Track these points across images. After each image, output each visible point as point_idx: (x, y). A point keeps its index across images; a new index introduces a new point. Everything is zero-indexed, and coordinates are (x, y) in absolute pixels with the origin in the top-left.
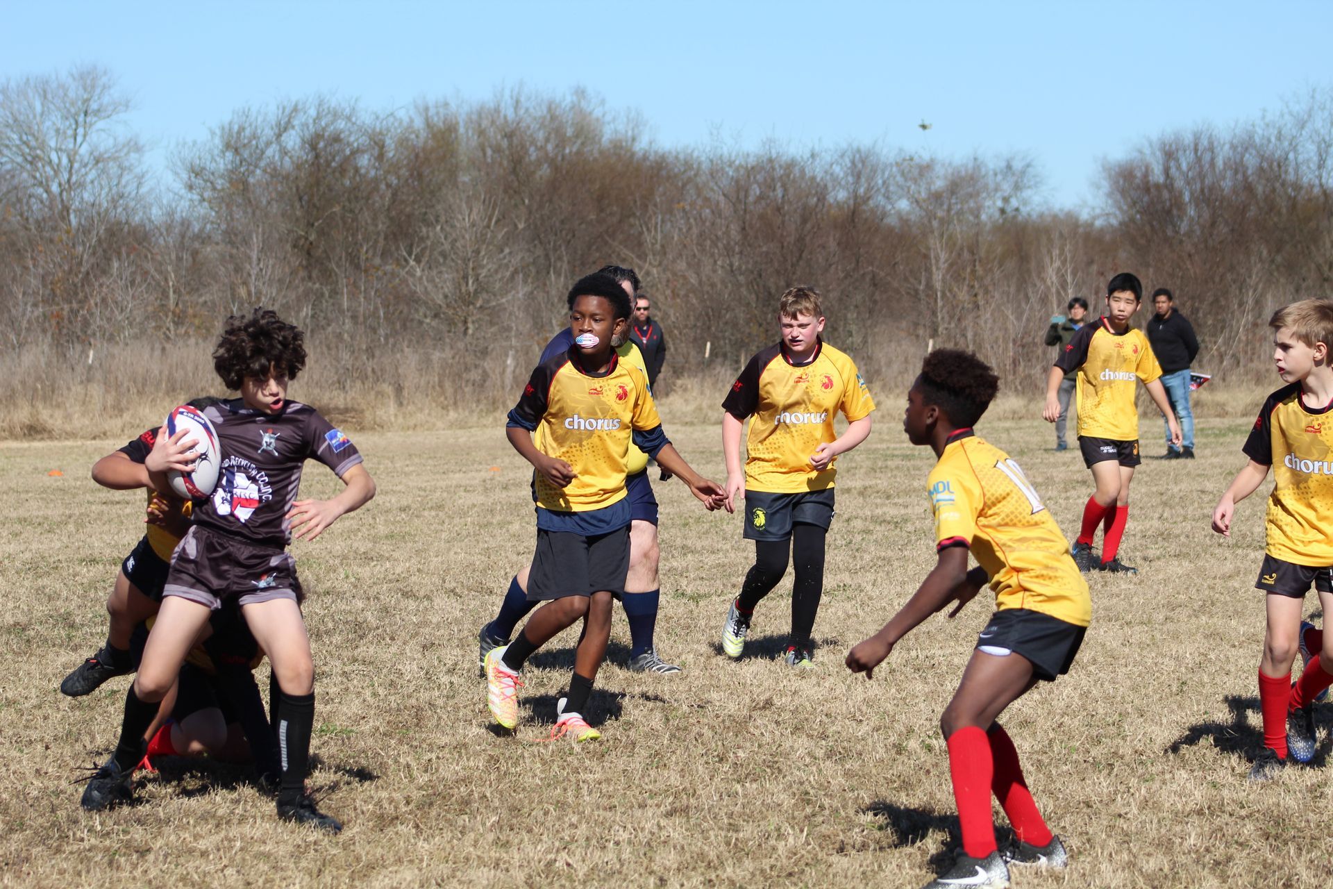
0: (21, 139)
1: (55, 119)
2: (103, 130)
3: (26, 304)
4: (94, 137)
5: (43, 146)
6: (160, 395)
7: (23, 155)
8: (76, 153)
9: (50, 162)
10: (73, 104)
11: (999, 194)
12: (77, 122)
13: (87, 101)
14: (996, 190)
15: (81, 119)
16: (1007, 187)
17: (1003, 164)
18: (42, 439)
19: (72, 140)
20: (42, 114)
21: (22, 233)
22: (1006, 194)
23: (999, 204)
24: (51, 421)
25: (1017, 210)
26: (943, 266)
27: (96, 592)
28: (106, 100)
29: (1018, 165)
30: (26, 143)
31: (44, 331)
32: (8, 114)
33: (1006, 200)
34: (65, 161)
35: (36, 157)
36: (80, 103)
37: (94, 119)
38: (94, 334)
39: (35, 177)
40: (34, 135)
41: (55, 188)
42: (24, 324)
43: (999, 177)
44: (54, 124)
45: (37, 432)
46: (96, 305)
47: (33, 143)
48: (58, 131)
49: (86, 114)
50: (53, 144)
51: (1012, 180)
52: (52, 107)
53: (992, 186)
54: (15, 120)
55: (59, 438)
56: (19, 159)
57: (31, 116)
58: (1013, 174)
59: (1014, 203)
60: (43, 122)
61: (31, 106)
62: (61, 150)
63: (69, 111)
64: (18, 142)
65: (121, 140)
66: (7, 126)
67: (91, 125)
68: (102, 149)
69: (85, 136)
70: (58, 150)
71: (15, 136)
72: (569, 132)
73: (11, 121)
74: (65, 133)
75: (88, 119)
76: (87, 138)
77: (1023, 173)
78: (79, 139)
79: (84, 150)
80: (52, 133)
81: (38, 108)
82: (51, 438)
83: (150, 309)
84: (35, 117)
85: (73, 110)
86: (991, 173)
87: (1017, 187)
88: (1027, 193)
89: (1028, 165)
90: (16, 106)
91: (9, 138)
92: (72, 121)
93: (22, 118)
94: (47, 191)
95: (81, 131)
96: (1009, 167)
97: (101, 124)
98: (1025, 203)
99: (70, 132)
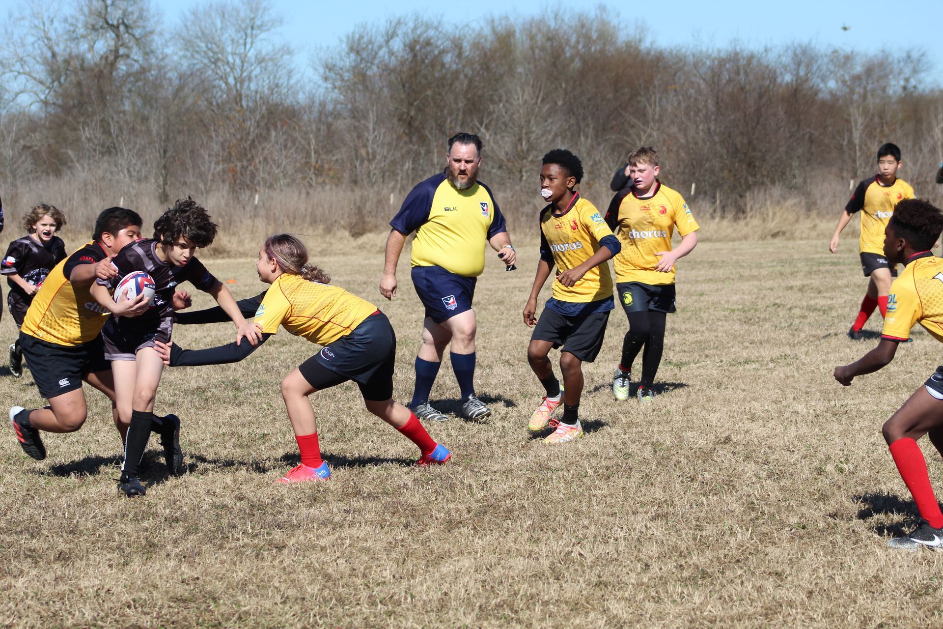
0: (207, 46)
1: (231, 32)
2: (264, 40)
3: (210, 163)
4: (258, 44)
5: (223, 51)
6: (306, 225)
7: (209, 58)
8: (246, 56)
9: (228, 63)
10: (243, 21)
11: (902, 76)
12: (246, 34)
13: (253, 19)
14: (900, 73)
15: (249, 32)
16: (907, 71)
17: (904, 55)
18: (223, 258)
19: (243, 47)
20: (222, 29)
21: (209, 113)
22: (907, 76)
23: (902, 83)
24: (229, 245)
25: (915, 87)
26: (860, 127)
27: (256, 365)
28: (266, 18)
29: (915, 55)
30: (211, 50)
31: (224, 181)
32: (198, 29)
33: (907, 80)
34: (238, 62)
35: (218, 59)
36: (248, 21)
37: (258, 32)
38: (259, 183)
39: (217, 73)
40: (216, 44)
41: (231, 81)
42: (210, 177)
43: (902, 64)
44: (230, 36)
45: (220, 253)
46: (260, 162)
47: (215, 49)
48: (233, 40)
49: (252, 28)
50: (229, 49)
51: (911, 66)
52: (228, 23)
53: (896, 71)
54: (203, 33)
55: (235, 257)
56: (206, 61)
57: (214, 31)
58: (912, 62)
59: (913, 82)
60: (222, 34)
61: (213, 24)
62: (235, 54)
63: (240, 26)
64: (205, 49)
65: (278, 46)
66: (197, 37)
67: (256, 36)
68: (264, 52)
69: (252, 43)
70: (233, 54)
71: (203, 45)
72: (595, 36)
73: (200, 34)
74: (238, 42)
75: (254, 32)
76: (254, 45)
77: (919, 61)
78: (248, 46)
79: (251, 54)
80: (229, 42)
81: (219, 24)
82: (229, 256)
83: (298, 165)
84: (216, 31)
85: (243, 26)
86: (896, 61)
87: (915, 71)
88: (922, 75)
89: (923, 55)
90: (203, 24)
91: (198, 46)
92: (243, 34)
93: (207, 32)
94: (227, 83)
95: (249, 40)
96: (909, 57)
97: (263, 35)
98: (920, 82)
99: (242, 41)
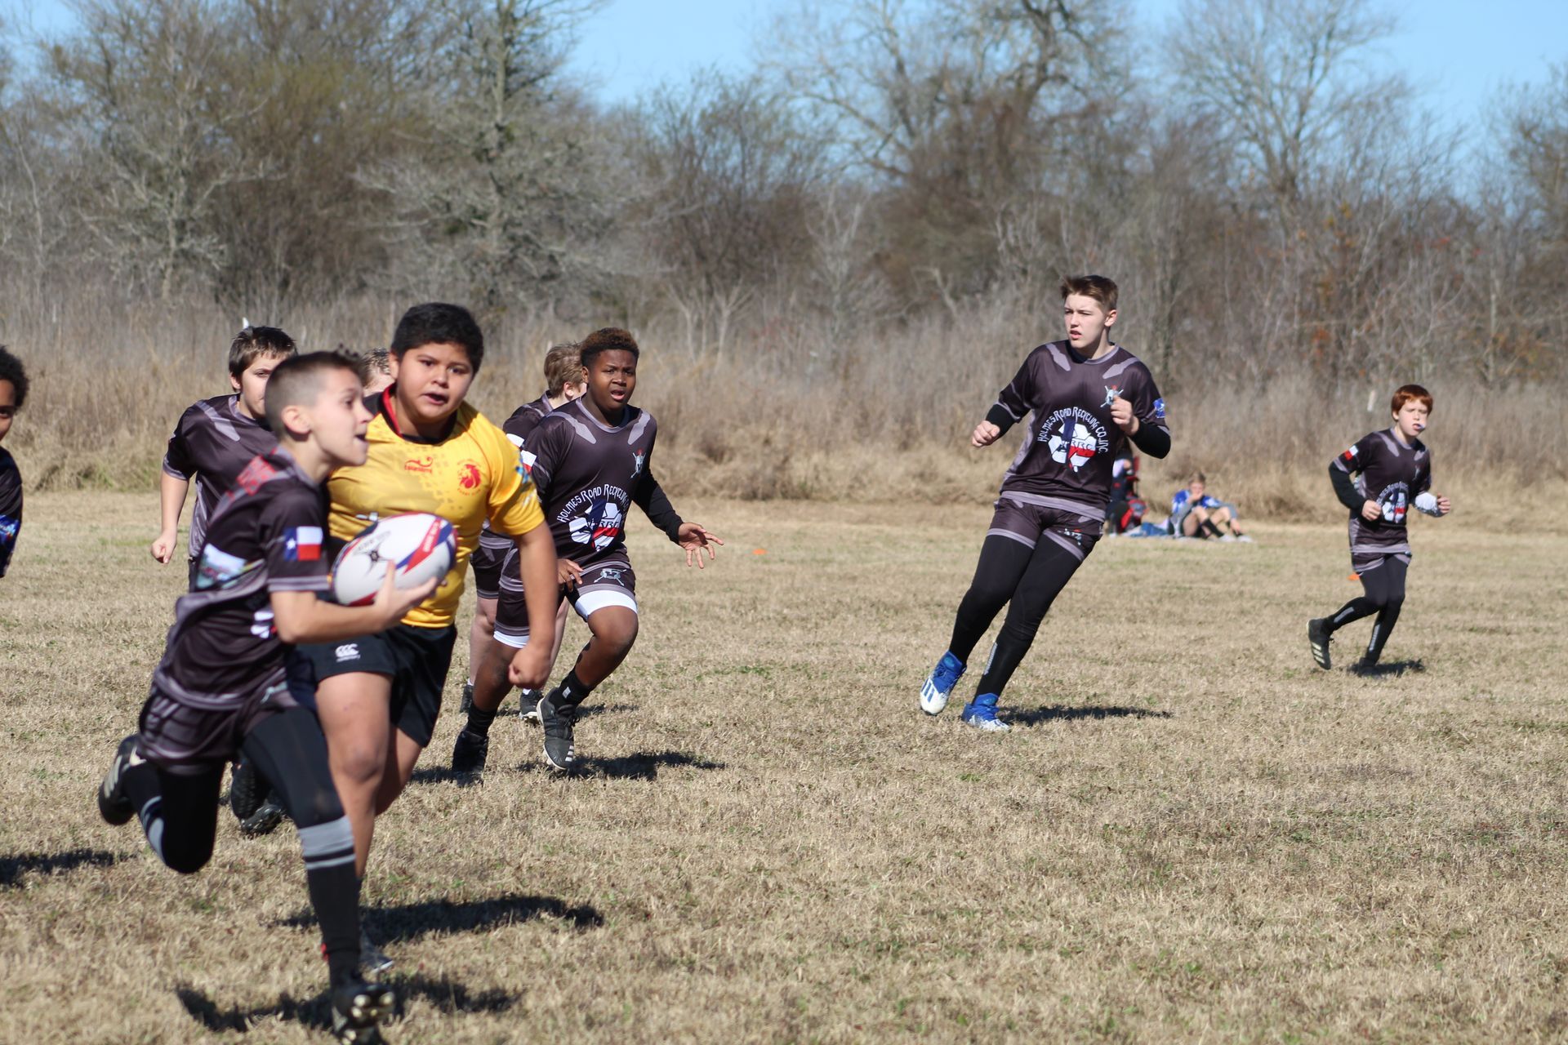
0: (1229, 69)
1: (1284, 42)
2: (1354, 62)
3: (1274, 316)
4: (1339, 71)
5: (1262, 82)
6: (1480, 463)
7: (1232, 93)
8: (1311, 93)
9: (1271, 105)
10: (1311, 20)
12: (1315, 48)
13: (1332, 17)
15: (1322, 43)
18: (1297, 521)
19: (1306, 74)
20: (1264, 33)
24: (1310, 495)
28: (1361, 16)
30: (1237, 76)
31: (1300, 357)
32: (1214, 30)
34: (1294, 107)
35: (1249, 97)
36: (1321, 20)
37: (1342, 44)
38: (1375, 365)
39: (1247, 127)
40: (1249, 65)
41: (1277, 145)
42: (1272, 347)
44: (1280, 49)
45: (1291, 511)
46: (1381, 321)
47: (1247, 76)
48: (1286, 58)
49: (1330, 35)
50: (1276, 77)
52: (1279, 23)
54: (1224, 40)
55: (1323, 521)
56: (1227, 100)
57: (1247, 36)
60: (1264, 45)
61: (1248, 23)
62: (1288, 87)
63: (1304, 30)
64: (1225, 74)
65: (1380, 77)
66: (1212, 48)
67: (1336, 53)
68: (1350, 88)
69: (1326, 69)
70: (1283, 87)
71: (1222, 65)
73: (1217, 41)
74: (1296, 63)
75: (1333, 44)
76: (1330, 72)
78: (1317, 73)
79: (1323, 91)
80: (1277, 62)
81: (1259, 24)
82: (1310, 520)
83: (1461, 333)
84: (1253, 37)
85: (1310, 30)
90: (1226, 20)
91: (1211, 67)
92: (1309, 46)
93: (1234, 37)
94: (1266, 148)
95: (1320, 61)
97: (1351, 53)
99: (1304, 62)
